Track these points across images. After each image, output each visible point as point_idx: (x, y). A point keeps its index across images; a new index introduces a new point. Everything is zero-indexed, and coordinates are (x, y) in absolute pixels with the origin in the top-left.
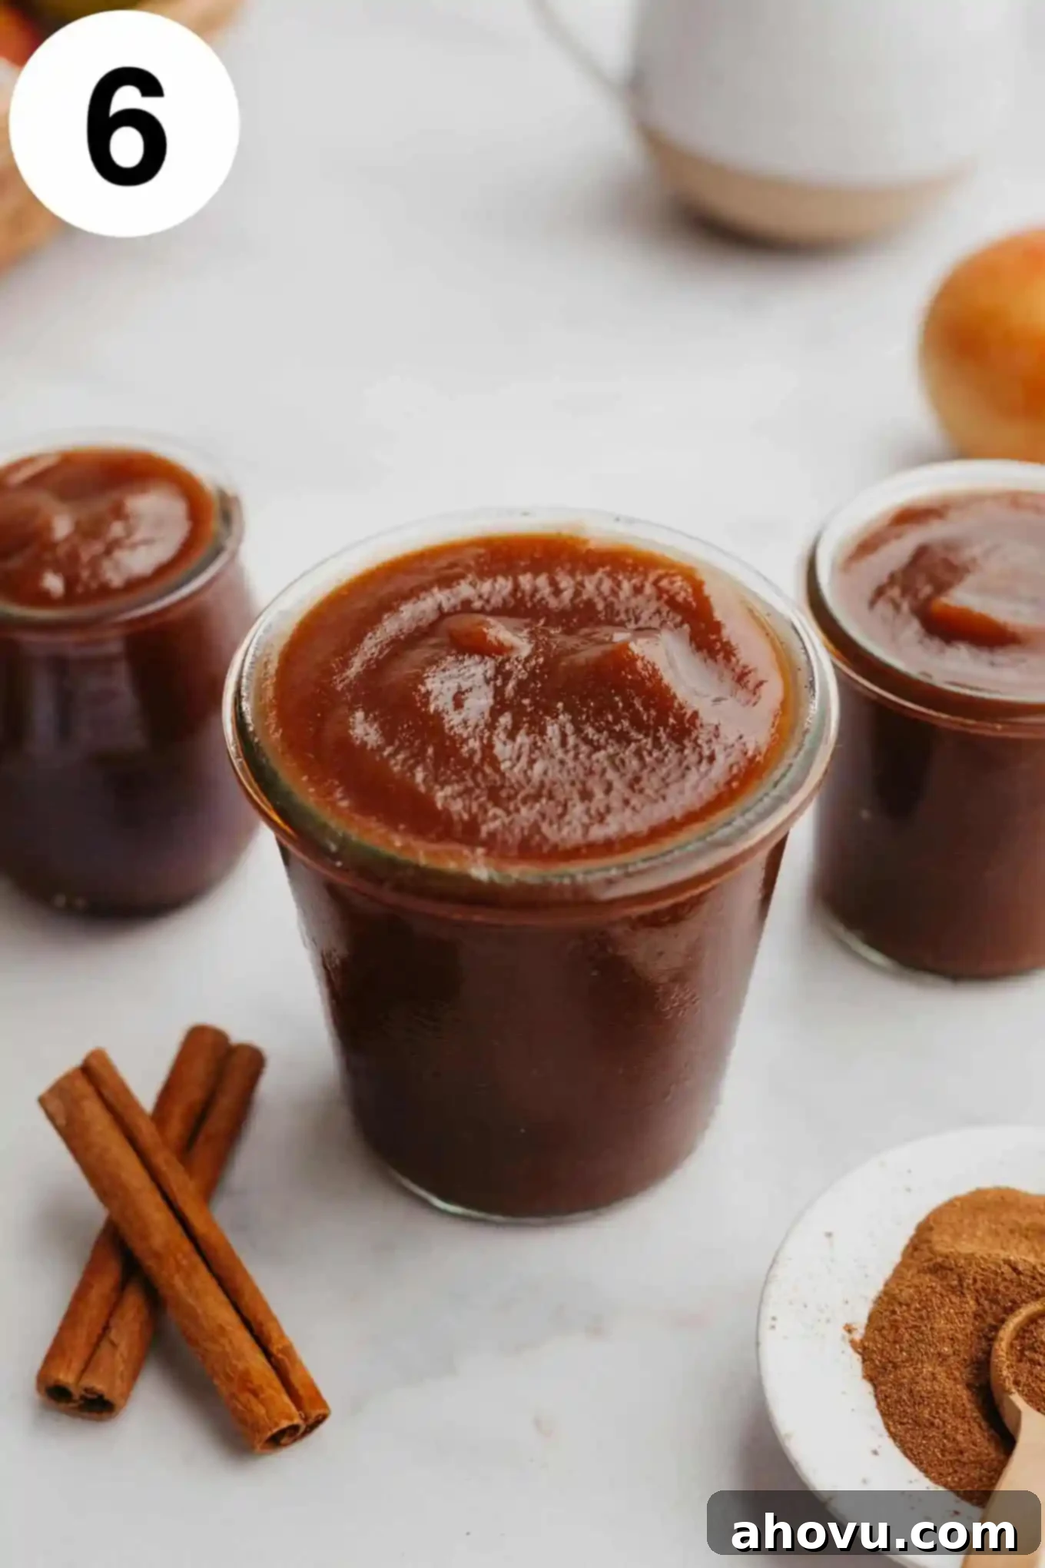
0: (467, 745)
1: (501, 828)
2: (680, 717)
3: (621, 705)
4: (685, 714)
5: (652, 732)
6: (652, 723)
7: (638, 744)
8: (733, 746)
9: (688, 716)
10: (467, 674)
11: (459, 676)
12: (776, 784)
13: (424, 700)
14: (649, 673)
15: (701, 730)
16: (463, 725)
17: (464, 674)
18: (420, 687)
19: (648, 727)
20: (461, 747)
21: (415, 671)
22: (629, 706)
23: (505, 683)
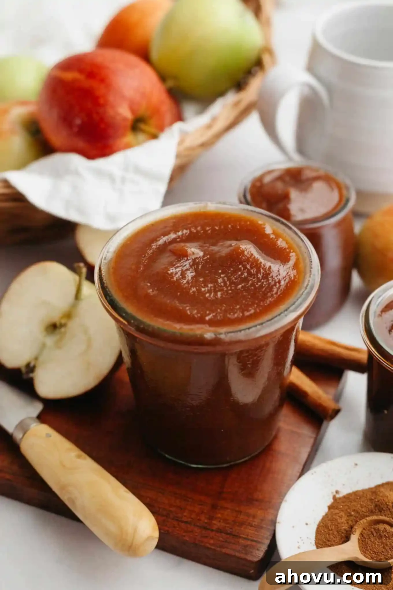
0: (192, 290)
1: (213, 317)
2: (265, 269)
3: (242, 268)
4: (266, 268)
5: (256, 276)
6: (255, 273)
7: (252, 281)
8: (286, 276)
9: (267, 269)
10: (183, 265)
11: (181, 266)
12: (306, 288)
13: (171, 276)
14: (249, 255)
15: (273, 273)
16: (188, 283)
17: (182, 265)
18: (168, 272)
19: (254, 275)
20: (190, 291)
21: (164, 266)
22: (245, 268)
23: (198, 267)
